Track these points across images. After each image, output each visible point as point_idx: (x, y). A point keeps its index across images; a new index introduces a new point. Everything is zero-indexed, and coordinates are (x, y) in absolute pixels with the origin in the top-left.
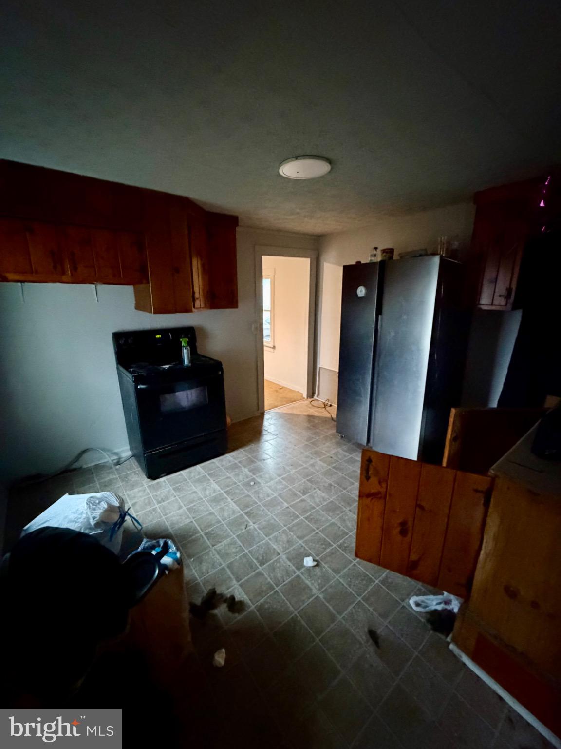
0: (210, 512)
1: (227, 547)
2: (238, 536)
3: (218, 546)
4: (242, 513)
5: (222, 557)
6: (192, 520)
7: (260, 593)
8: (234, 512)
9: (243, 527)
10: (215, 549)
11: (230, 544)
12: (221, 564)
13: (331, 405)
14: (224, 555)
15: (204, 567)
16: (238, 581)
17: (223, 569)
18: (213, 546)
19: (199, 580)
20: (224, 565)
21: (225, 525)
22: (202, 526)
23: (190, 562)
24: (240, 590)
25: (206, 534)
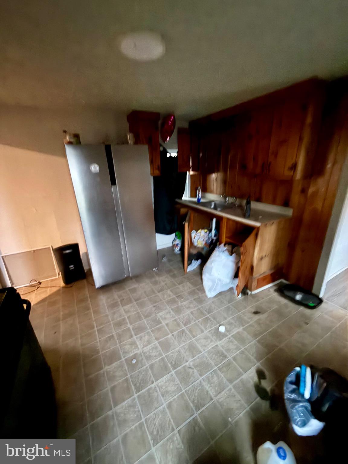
0: (166, 408)
1: (213, 385)
2: (201, 375)
3: (212, 393)
4: (173, 372)
5: (224, 389)
6: (176, 431)
7: (248, 360)
8: (172, 380)
9: (191, 370)
10: (216, 396)
11: (209, 382)
12: (230, 390)
13: (40, 283)
14: (221, 388)
15: (234, 405)
16: (242, 375)
17: (234, 387)
18: (212, 399)
19: (248, 408)
20: (231, 386)
21: (187, 388)
22: (188, 415)
23: (232, 421)
24: (248, 372)
25: (198, 408)
